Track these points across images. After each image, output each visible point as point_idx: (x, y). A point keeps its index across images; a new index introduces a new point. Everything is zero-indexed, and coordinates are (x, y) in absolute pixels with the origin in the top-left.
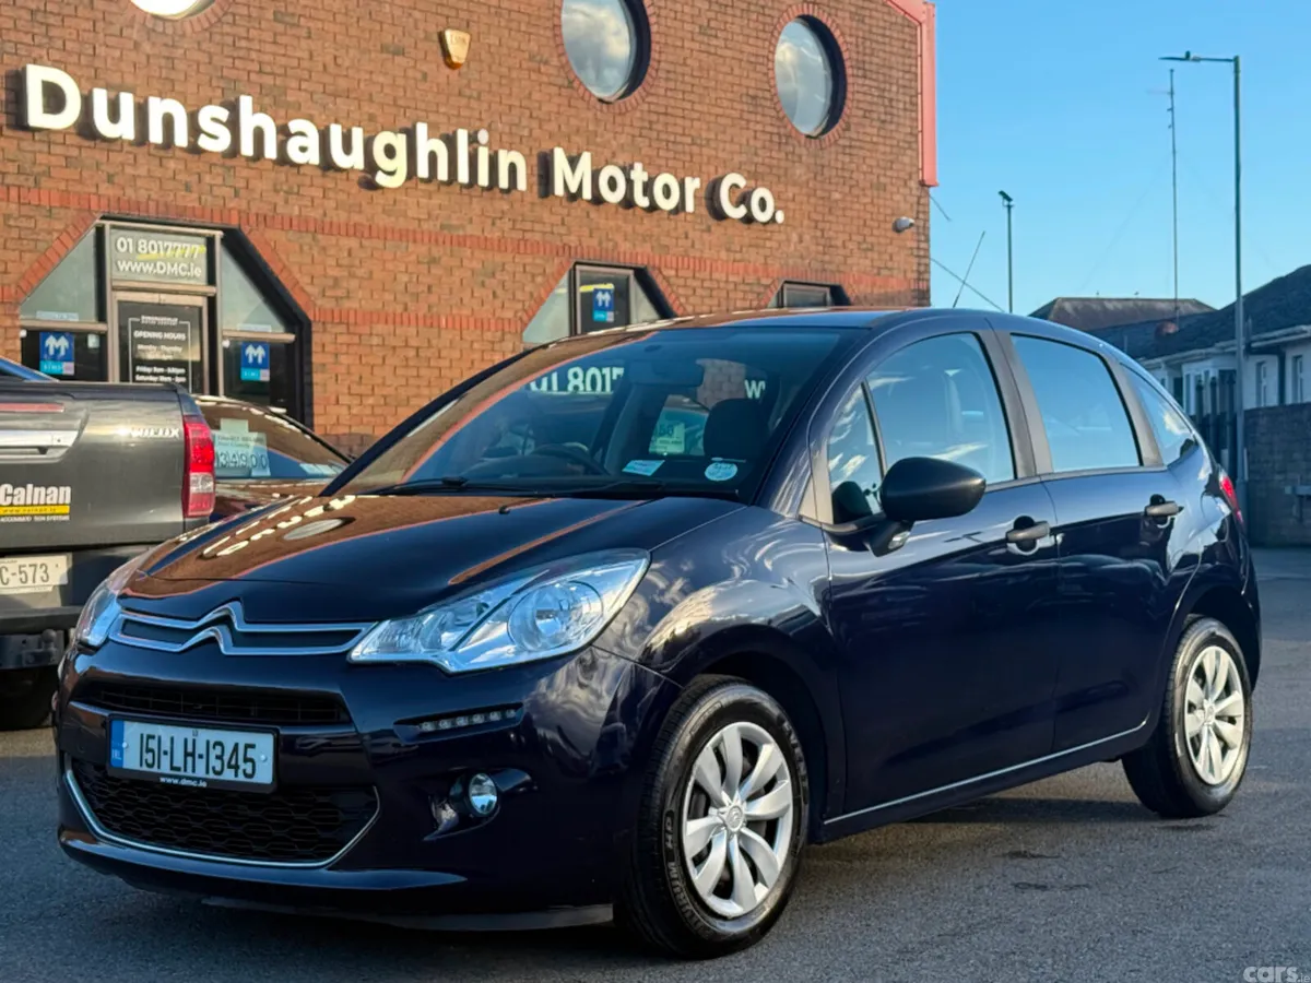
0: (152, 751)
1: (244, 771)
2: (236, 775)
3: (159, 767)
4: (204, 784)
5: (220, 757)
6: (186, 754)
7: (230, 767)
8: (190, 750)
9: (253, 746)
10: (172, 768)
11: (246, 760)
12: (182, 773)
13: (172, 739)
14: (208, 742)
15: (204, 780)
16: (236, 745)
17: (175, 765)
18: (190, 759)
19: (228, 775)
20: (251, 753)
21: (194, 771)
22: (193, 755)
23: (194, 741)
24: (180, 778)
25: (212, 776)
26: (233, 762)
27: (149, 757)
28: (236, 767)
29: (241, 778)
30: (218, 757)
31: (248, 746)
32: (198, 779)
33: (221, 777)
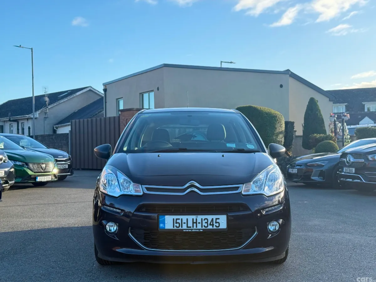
0: (179, 223)
1: (216, 226)
2: (213, 227)
3: (182, 227)
4: (202, 231)
5: (207, 223)
6: (193, 223)
7: (210, 225)
8: (195, 221)
9: (219, 219)
10: (187, 227)
11: (216, 223)
12: (192, 228)
13: (187, 219)
14: (202, 219)
15: (201, 229)
16: (213, 219)
17: (189, 226)
18: (195, 224)
19: (210, 227)
20: (218, 221)
21: (196, 227)
22: (196, 223)
23: (196, 219)
24: (192, 229)
25: (204, 228)
26: (212, 224)
27: (178, 225)
28: (213, 225)
29: (215, 227)
30: (206, 223)
31: (216, 219)
32: (199, 229)
33: (208, 228)
